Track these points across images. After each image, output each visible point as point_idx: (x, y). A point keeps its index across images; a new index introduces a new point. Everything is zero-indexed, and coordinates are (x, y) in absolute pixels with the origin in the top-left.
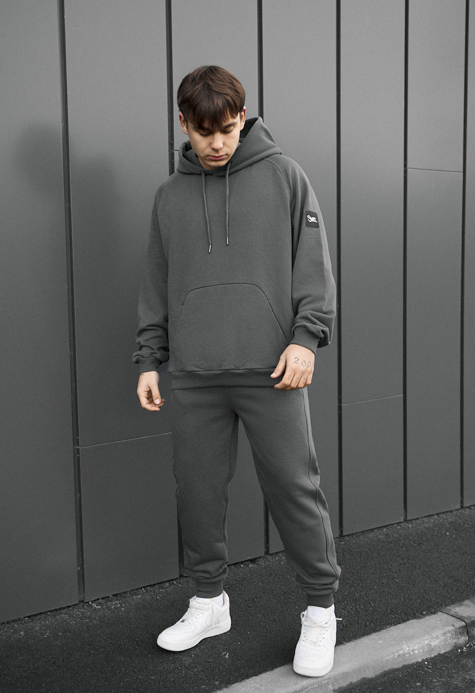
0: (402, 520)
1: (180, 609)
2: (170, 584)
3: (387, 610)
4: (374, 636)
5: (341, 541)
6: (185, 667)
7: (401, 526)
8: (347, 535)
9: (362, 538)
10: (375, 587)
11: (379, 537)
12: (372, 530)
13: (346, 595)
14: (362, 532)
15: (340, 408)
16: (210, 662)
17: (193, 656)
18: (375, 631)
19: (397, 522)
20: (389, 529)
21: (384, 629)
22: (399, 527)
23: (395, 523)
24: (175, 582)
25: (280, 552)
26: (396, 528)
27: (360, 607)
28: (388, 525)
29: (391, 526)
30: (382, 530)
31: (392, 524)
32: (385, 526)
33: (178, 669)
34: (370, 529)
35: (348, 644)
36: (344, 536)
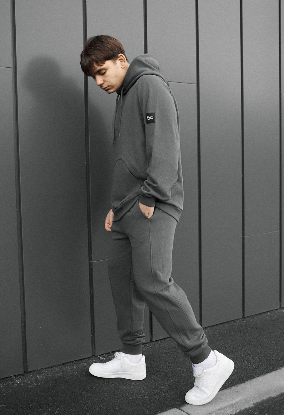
0: (279, 308)
1: (153, 360)
2: (145, 346)
3: (278, 359)
4: (273, 373)
5: (243, 320)
6: (164, 391)
7: (278, 311)
8: (247, 317)
9: (256, 318)
10: (269, 346)
11: (266, 317)
12: (261, 314)
13: (252, 351)
14: (256, 315)
15: (243, 239)
16: (178, 389)
17: (167, 385)
18: (273, 370)
19: (276, 309)
20: (271, 313)
21: (278, 369)
22: (277, 312)
23: (275, 310)
24: (147, 345)
25: (208, 327)
26: (275, 312)
27: (262, 357)
28: (271, 311)
29: (272, 311)
30: (267, 314)
31: (273, 310)
32: (269, 311)
33: (160, 393)
34: (260, 313)
35: (258, 378)
36: (245, 317)
